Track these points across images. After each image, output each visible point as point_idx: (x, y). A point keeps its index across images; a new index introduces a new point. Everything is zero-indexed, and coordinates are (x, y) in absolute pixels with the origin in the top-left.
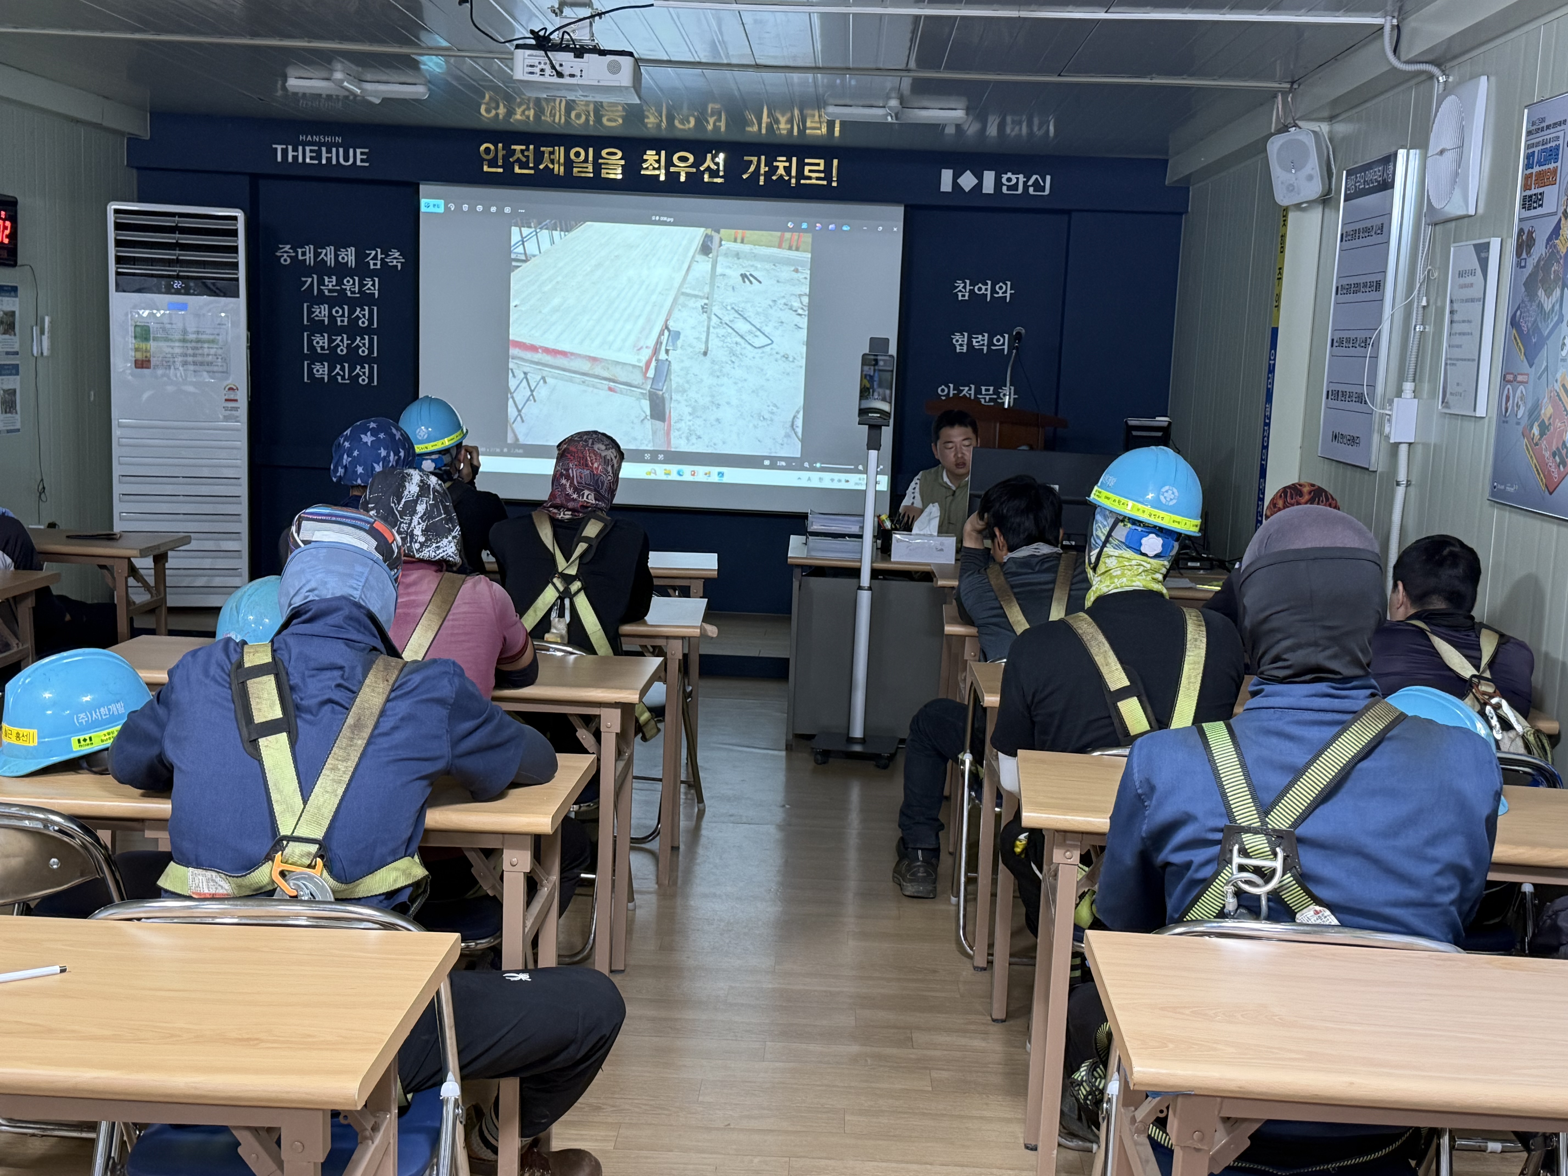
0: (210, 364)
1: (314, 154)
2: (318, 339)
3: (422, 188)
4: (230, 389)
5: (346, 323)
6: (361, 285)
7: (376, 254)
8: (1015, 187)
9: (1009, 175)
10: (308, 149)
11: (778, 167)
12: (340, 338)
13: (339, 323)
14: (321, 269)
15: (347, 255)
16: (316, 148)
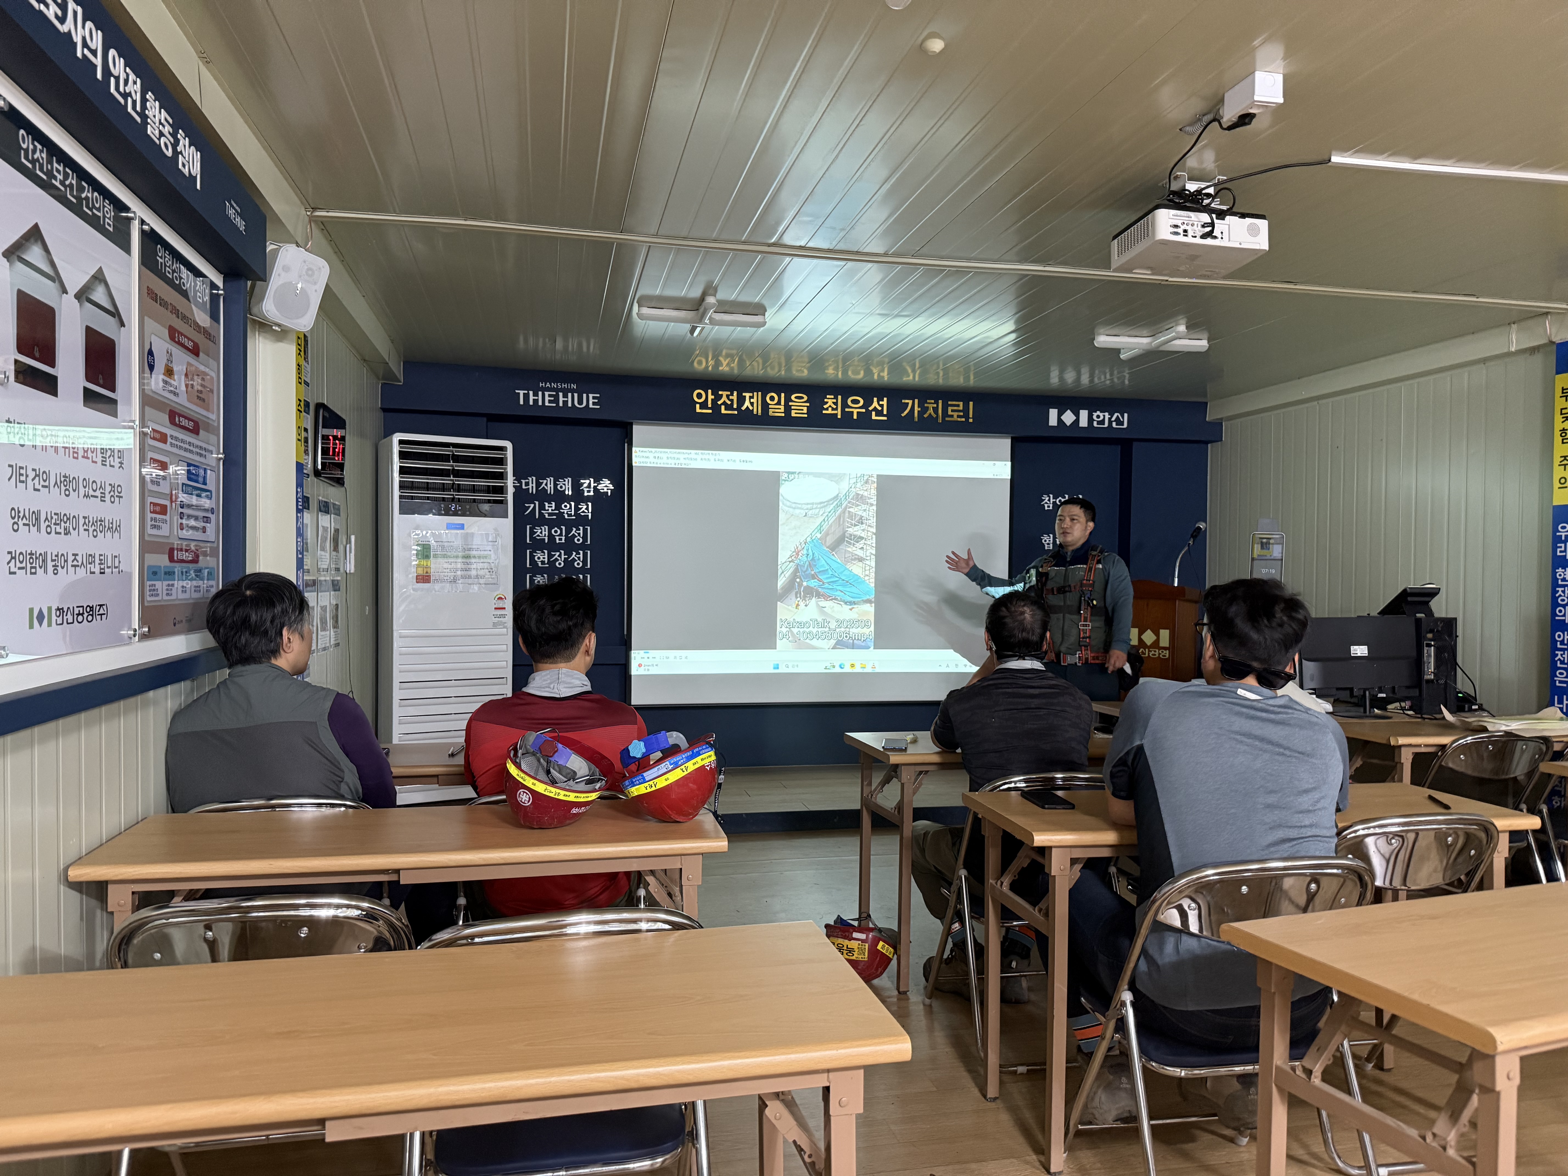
0: (483, 577)
1: (552, 398)
2: (539, 555)
3: (634, 427)
4: (500, 598)
5: (563, 541)
6: (577, 509)
7: (590, 484)
8: (1103, 422)
9: (1098, 413)
10: (547, 393)
11: (927, 408)
12: (558, 554)
13: (558, 541)
14: (542, 496)
15: (565, 484)
16: (554, 393)
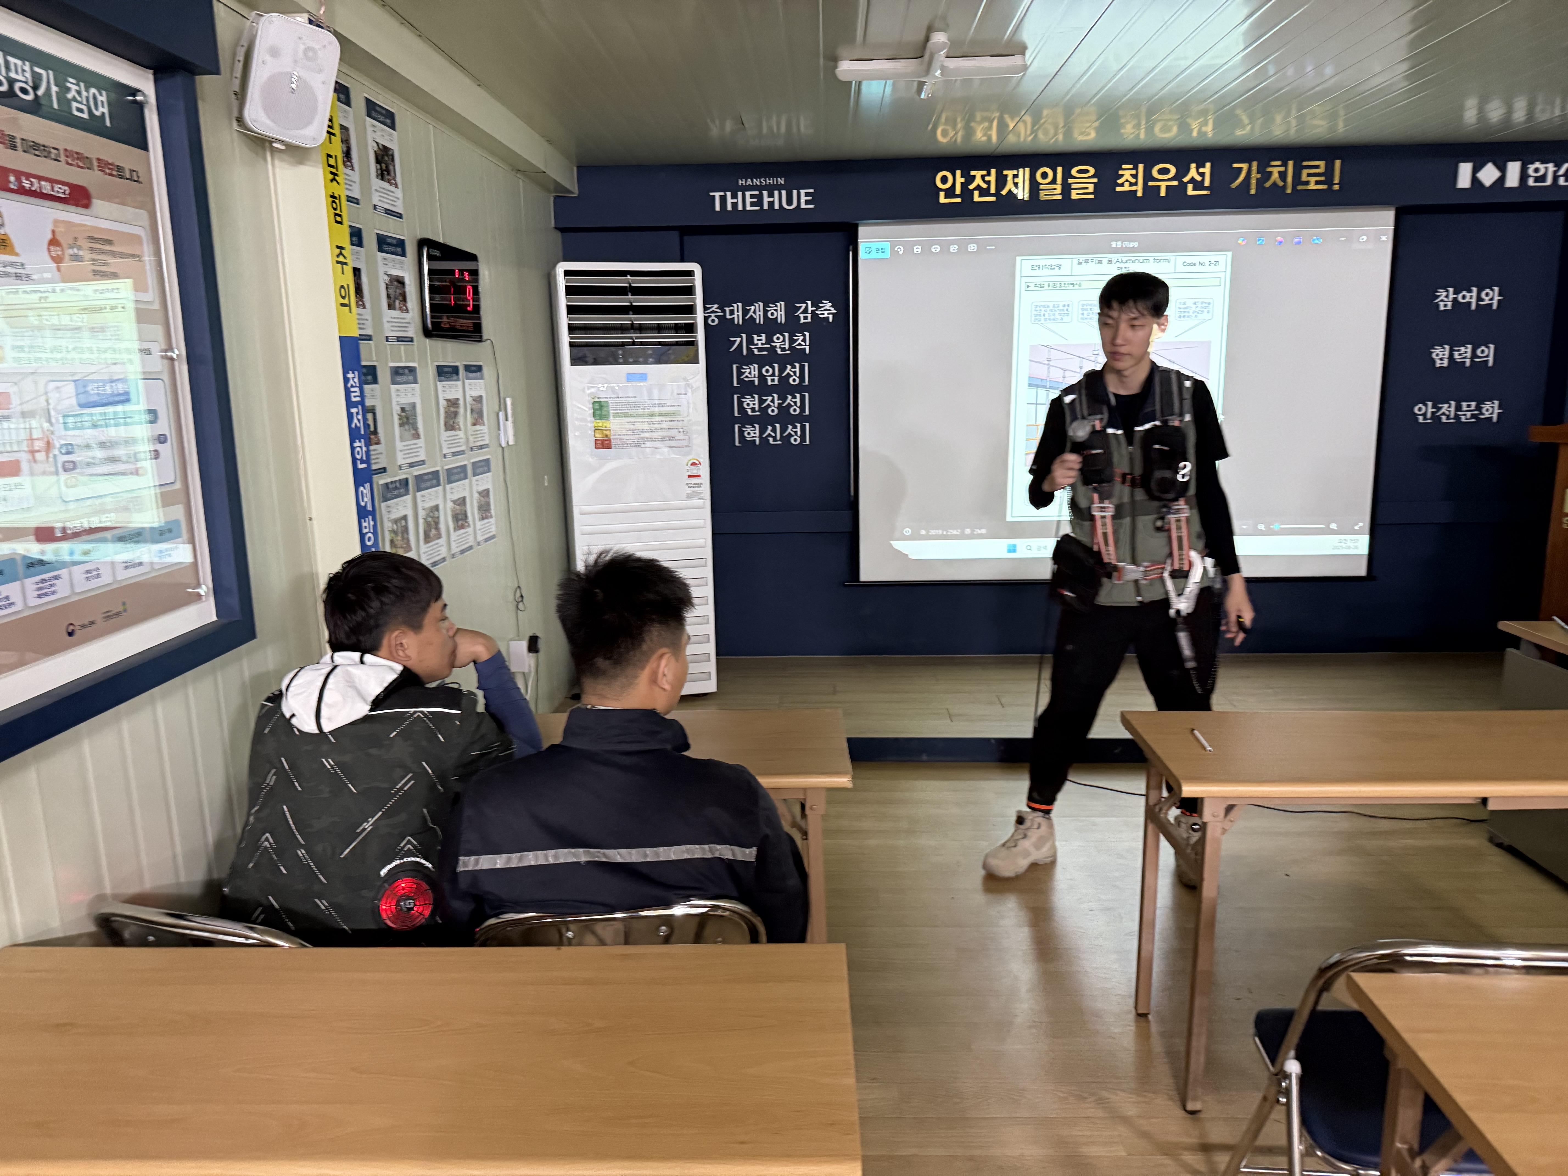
0: (672, 438)
1: (755, 200)
2: (748, 401)
3: (860, 229)
4: (694, 464)
5: (776, 382)
6: (792, 340)
7: (807, 308)
8: (1543, 178)
9: (1538, 164)
10: (748, 194)
11: (1271, 173)
12: (770, 398)
13: (770, 383)
14: (750, 327)
15: (776, 311)
16: (757, 193)
